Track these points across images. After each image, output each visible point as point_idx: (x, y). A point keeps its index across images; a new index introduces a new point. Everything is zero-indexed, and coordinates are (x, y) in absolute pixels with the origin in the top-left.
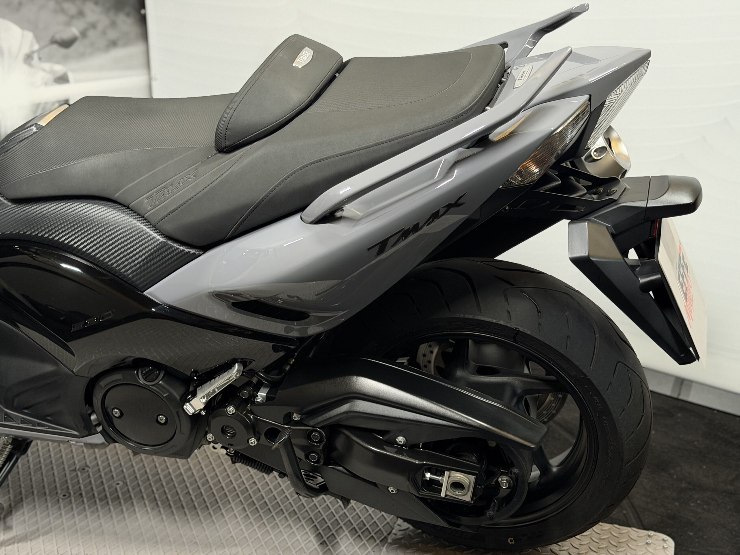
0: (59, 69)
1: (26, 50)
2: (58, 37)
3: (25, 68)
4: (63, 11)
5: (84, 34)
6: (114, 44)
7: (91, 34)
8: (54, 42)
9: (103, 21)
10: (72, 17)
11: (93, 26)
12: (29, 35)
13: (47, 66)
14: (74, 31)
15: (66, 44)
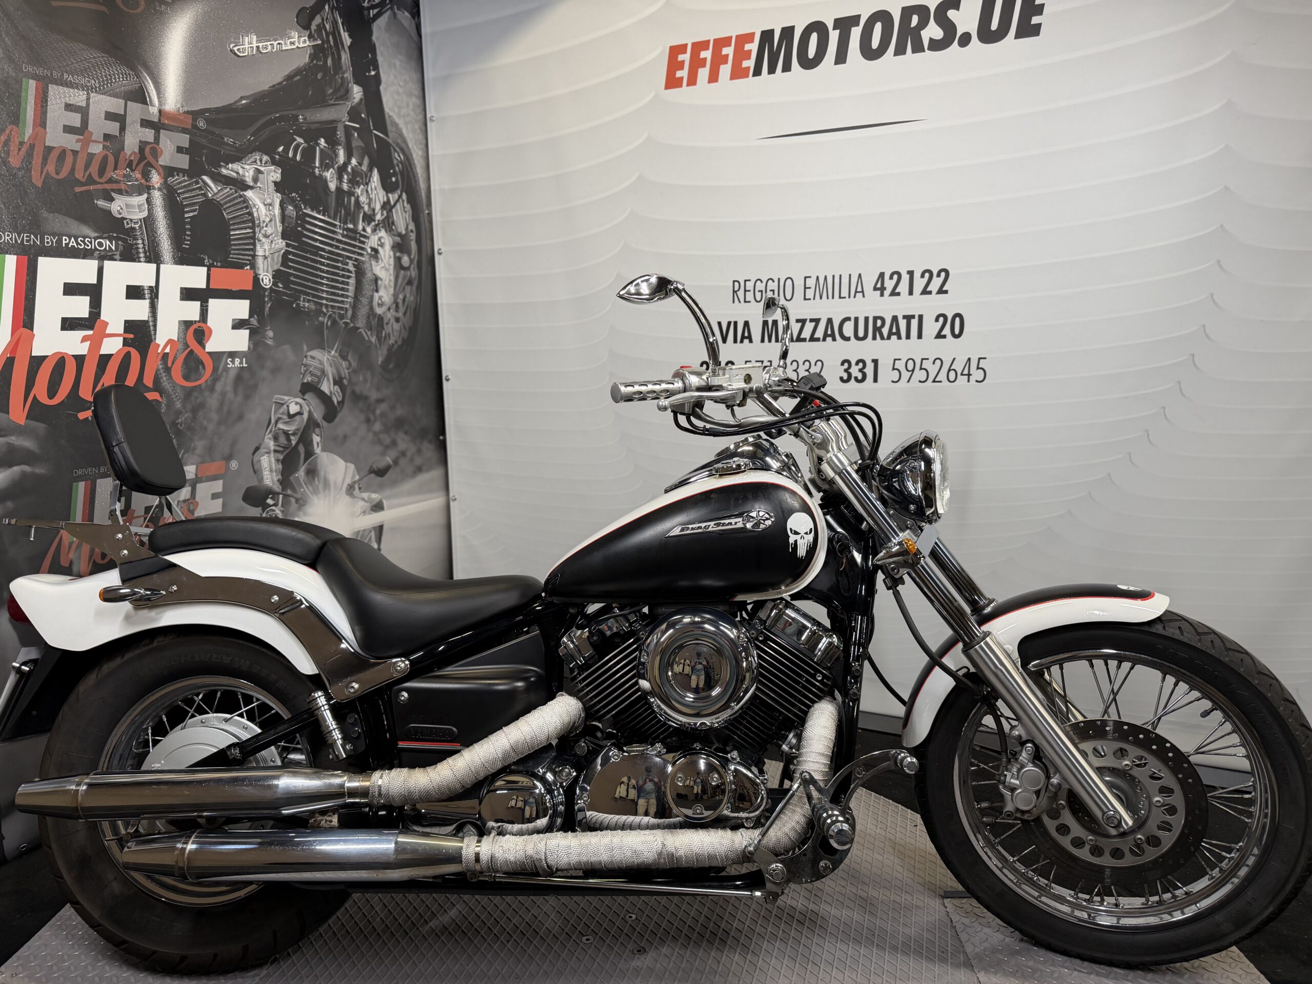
0: (375, 496)
1: (348, 481)
2: (375, 467)
3: (348, 498)
4: (380, 442)
5: (396, 462)
6: (419, 470)
7: (403, 462)
8: (372, 471)
9: (412, 449)
10: (387, 447)
11: (403, 454)
12: (352, 467)
13: (365, 495)
14: (389, 460)
15: (381, 473)
